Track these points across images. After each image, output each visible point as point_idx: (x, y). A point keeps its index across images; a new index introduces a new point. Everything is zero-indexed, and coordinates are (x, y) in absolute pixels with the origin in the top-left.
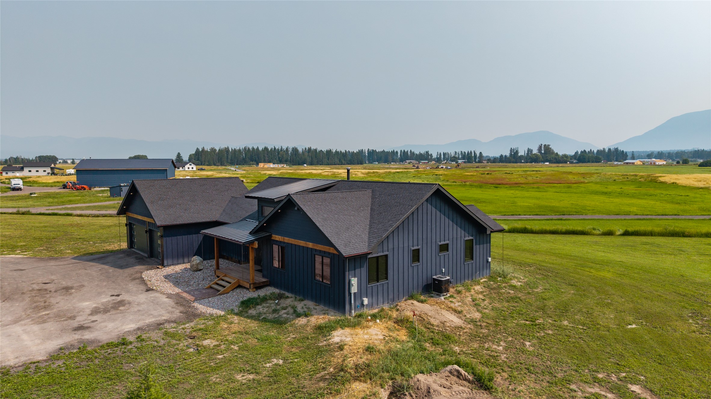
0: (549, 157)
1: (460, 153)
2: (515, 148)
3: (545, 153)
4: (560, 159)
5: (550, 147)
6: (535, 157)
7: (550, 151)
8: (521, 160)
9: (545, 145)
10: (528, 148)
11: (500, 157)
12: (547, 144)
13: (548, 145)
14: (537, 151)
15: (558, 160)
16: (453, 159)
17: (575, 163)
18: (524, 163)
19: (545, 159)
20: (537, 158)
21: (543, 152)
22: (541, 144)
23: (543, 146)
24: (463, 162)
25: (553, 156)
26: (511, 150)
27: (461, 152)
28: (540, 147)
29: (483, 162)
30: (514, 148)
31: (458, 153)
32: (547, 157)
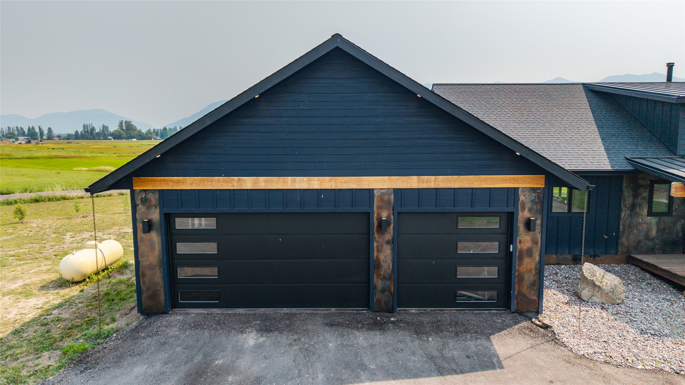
0: (133, 134)
1: (15, 128)
2: (89, 125)
3: (127, 130)
4: (145, 135)
5: (132, 123)
6: (118, 134)
7: (132, 127)
8: (99, 137)
9: (126, 122)
10: (103, 125)
11: (76, 134)
12: (128, 120)
13: (129, 122)
14: (118, 128)
15: (142, 137)
16: (10, 135)
17: (159, 139)
18: (103, 140)
19: (129, 135)
20: (121, 135)
21: (124, 128)
22: (122, 121)
23: (124, 122)
24: (25, 139)
25: (136, 132)
26: (85, 126)
27: (17, 128)
28: (121, 123)
29: (54, 138)
30: (87, 125)
31: (13, 129)
32: (130, 133)
